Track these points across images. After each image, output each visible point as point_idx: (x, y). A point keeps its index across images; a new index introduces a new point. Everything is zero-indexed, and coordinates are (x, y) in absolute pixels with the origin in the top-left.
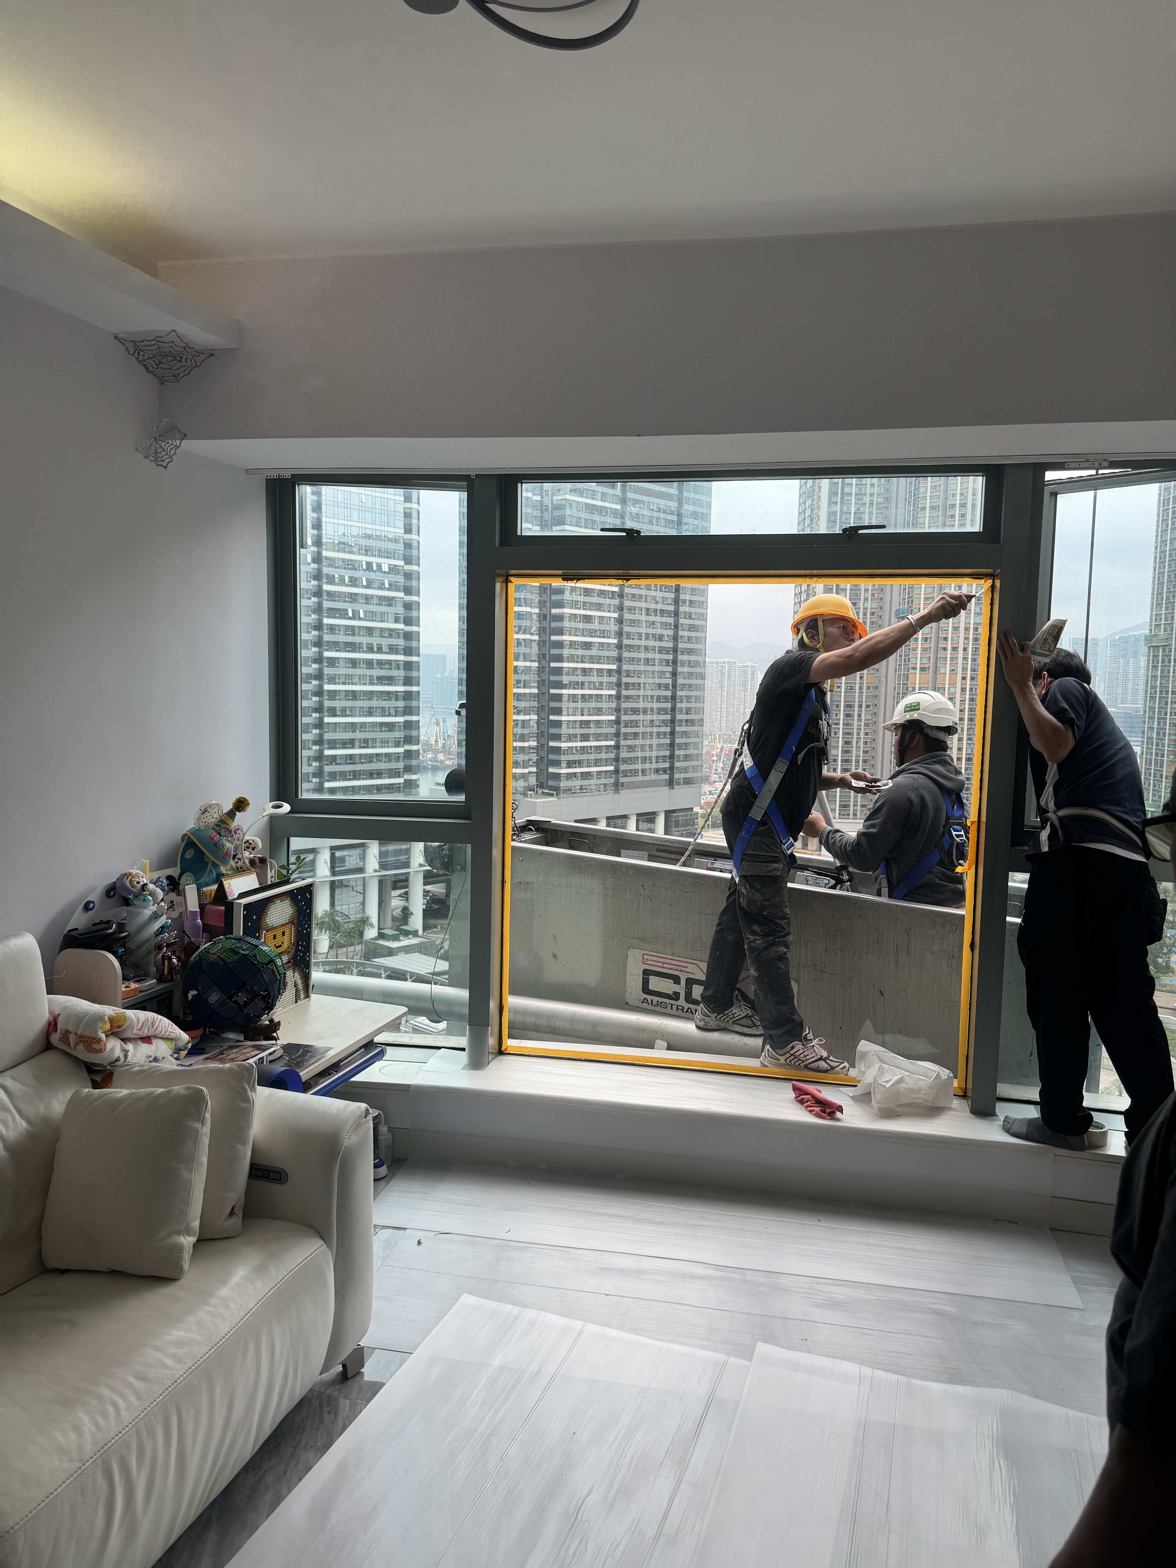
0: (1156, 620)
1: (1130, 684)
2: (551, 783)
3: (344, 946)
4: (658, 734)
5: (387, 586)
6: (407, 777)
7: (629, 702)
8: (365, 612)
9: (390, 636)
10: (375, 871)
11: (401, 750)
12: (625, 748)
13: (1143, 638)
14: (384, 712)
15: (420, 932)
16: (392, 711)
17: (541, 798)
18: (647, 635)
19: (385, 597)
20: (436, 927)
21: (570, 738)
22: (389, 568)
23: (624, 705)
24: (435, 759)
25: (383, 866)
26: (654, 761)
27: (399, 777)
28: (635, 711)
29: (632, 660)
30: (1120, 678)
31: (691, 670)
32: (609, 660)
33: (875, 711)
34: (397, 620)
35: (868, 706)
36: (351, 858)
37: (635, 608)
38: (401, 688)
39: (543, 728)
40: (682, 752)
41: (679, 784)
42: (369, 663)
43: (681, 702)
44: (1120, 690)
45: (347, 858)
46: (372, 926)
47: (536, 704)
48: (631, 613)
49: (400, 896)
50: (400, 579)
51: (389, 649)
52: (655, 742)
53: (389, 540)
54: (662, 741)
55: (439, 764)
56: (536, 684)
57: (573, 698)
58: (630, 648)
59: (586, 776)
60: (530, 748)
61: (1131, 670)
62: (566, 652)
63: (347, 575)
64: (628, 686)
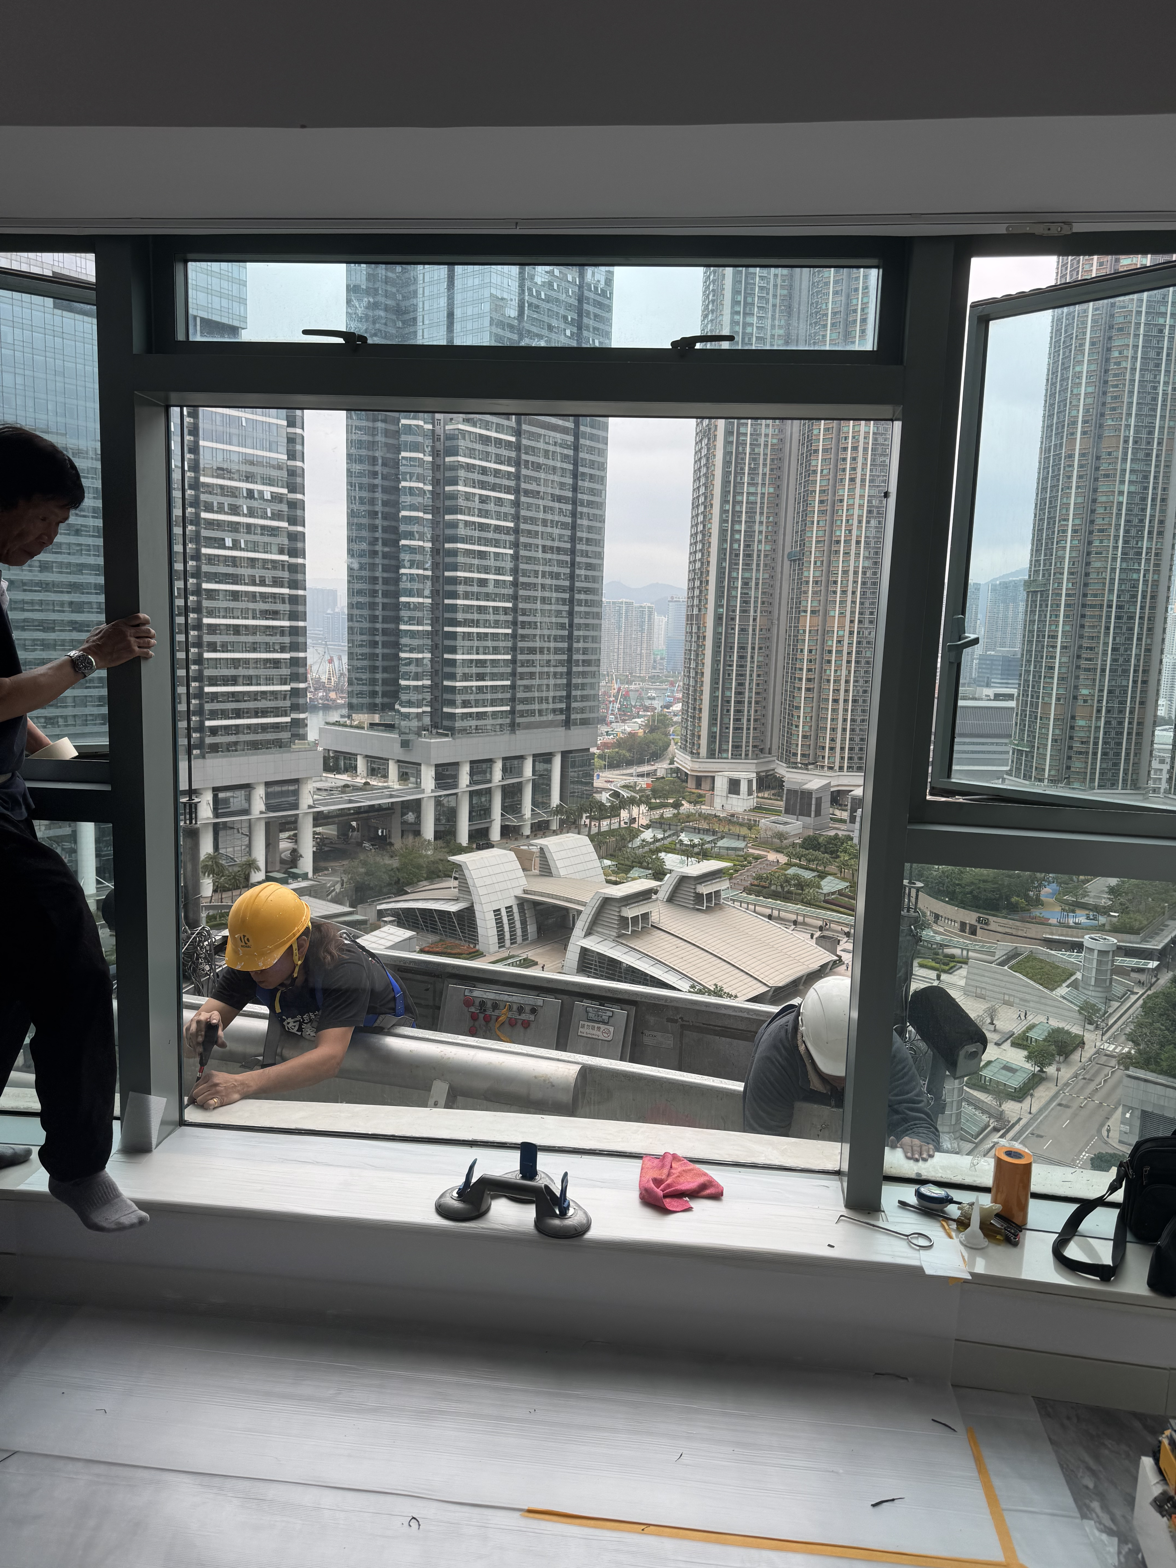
0: (1035, 566)
1: (1009, 629)
2: (445, 723)
3: (229, 890)
4: (555, 674)
5: (269, 515)
6: (294, 716)
7: (526, 641)
8: (246, 542)
9: (275, 568)
10: (261, 813)
11: (287, 688)
12: (522, 688)
13: (1022, 583)
14: (268, 648)
15: (310, 875)
16: (277, 647)
17: (436, 738)
18: (544, 573)
19: (267, 526)
20: (327, 869)
21: (466, 677)
22: (272, 496)
23: (520, 644)
24: (326, 698)
25: (269, 808)
26: (551, 700)
27: (286, 716)
28: (532, 651)
29: (528, 599)
30: (1000, 622)
31: (587, 609)
32: (504, 598)
33: (767, 653)
34: (281, 552)
35: (760, 648)
36: (236, 800)
37: (530, 545)
38: (286, 623)
39: (437, 667)
40: (579, 693)
41: (575, 724)
42: (253, 596)
43: (578, 642)
44: (999, 634)
45: (231, 800)
46: (258, 869)
47: (429, 642)
48: (527, 550)
49: (288, 838)
50: (284, 507)
51: (274, 582)
52: (552, 682)
53: (273, 467)
54: (559, 681)
55: (330, 703)
56: (429, 622)
57: (468, 636)
58: (527, 586)
59: (480, 716)
60: (423, 686)
61: (1010, 614)
62: (461, 589)
63: (227, 501)
64: (524, 625)
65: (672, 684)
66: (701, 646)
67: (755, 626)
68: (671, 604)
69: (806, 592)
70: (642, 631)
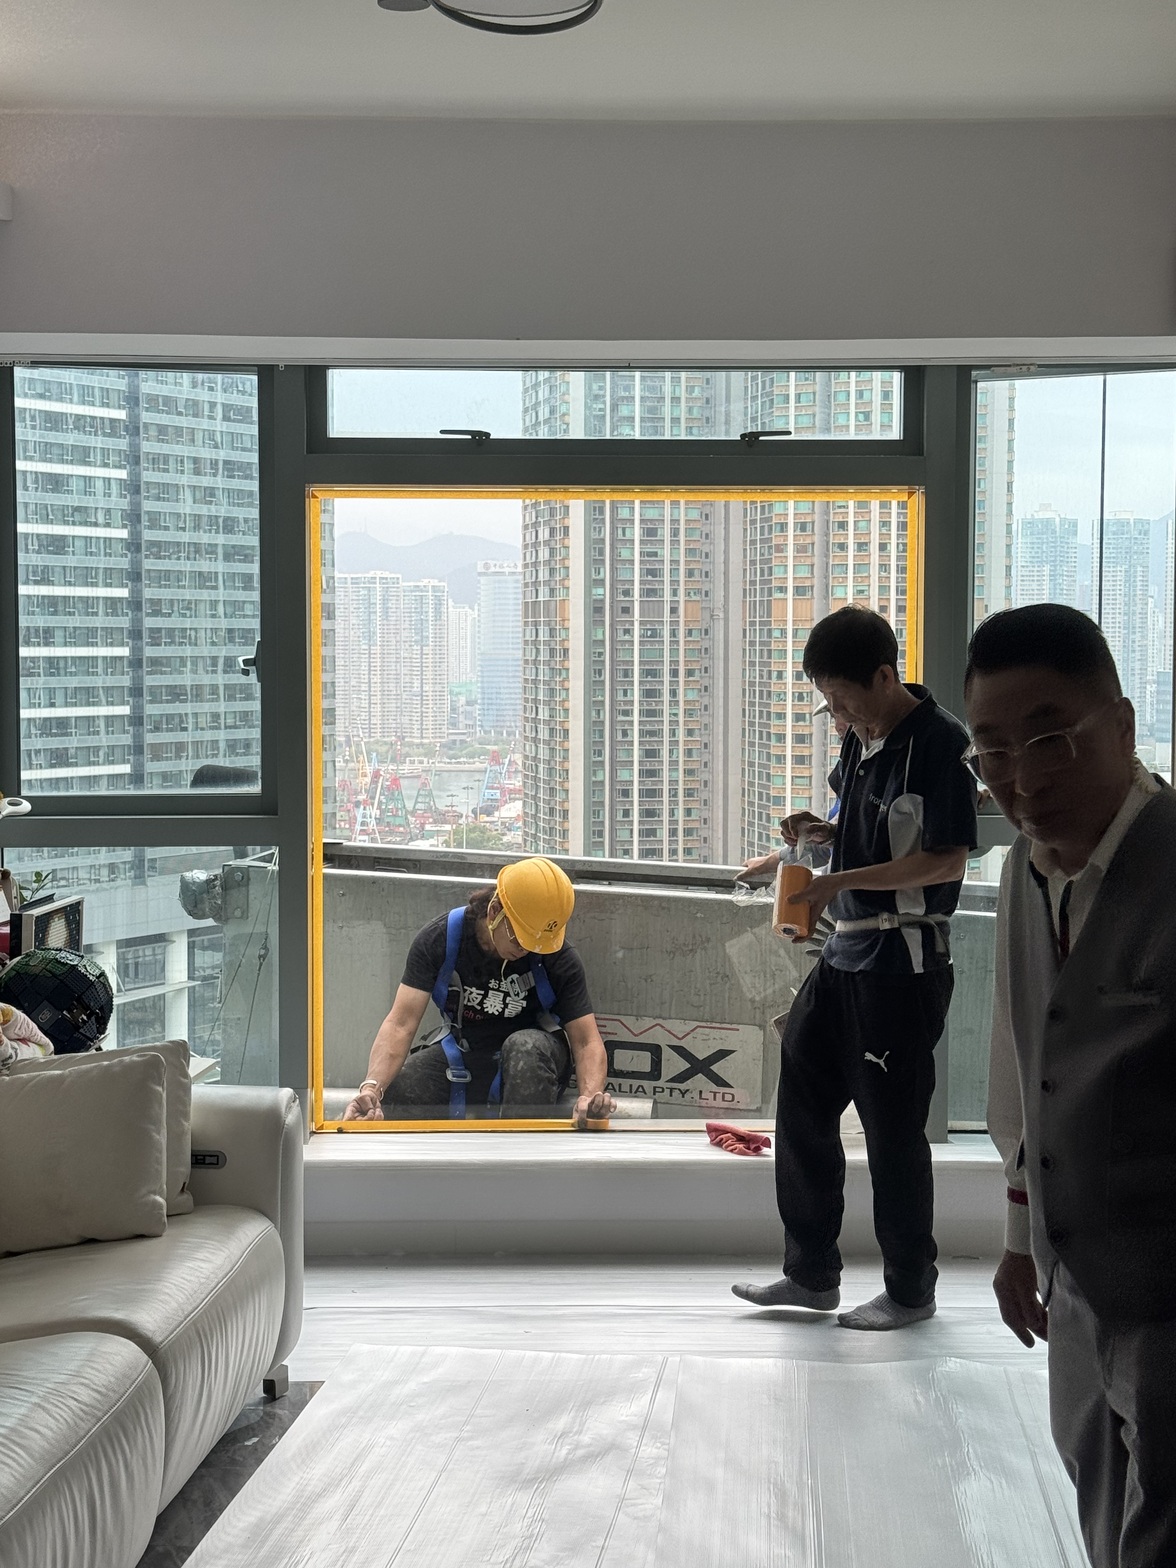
7: (162, 673)
23: (149, 681)
28: (176, 694)
29: (164, 578)
32: (109, 577)
33: (706, 682)
35: (690, 673)
37: (166, 458)
48: (159, 470)
58: (159, 548)
64: (156, 637)
65: (496, 758)
66: (559, 672)
67: (674, 623)
68: (483, 580)
69: (780, 549)
70: (422, 642)
